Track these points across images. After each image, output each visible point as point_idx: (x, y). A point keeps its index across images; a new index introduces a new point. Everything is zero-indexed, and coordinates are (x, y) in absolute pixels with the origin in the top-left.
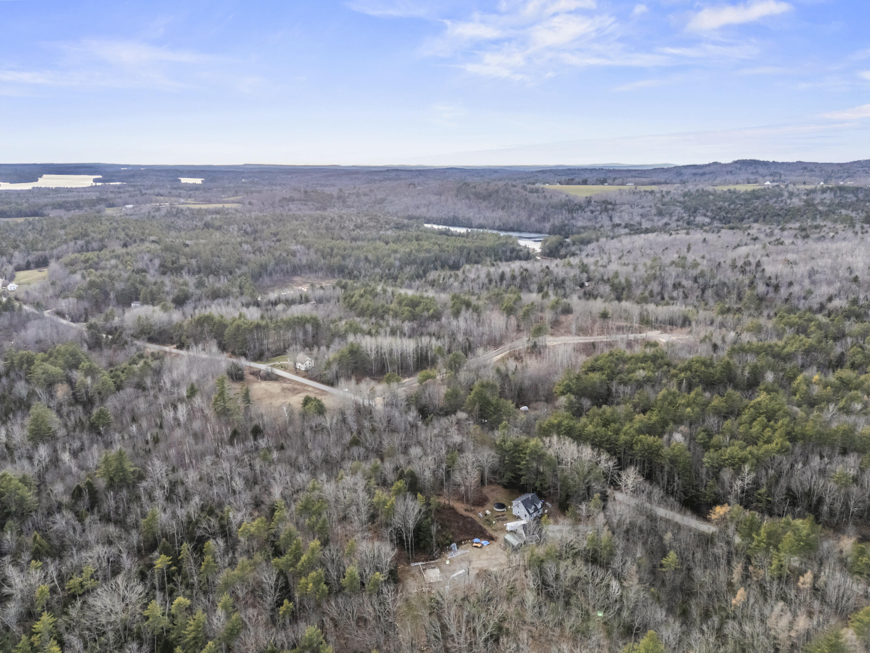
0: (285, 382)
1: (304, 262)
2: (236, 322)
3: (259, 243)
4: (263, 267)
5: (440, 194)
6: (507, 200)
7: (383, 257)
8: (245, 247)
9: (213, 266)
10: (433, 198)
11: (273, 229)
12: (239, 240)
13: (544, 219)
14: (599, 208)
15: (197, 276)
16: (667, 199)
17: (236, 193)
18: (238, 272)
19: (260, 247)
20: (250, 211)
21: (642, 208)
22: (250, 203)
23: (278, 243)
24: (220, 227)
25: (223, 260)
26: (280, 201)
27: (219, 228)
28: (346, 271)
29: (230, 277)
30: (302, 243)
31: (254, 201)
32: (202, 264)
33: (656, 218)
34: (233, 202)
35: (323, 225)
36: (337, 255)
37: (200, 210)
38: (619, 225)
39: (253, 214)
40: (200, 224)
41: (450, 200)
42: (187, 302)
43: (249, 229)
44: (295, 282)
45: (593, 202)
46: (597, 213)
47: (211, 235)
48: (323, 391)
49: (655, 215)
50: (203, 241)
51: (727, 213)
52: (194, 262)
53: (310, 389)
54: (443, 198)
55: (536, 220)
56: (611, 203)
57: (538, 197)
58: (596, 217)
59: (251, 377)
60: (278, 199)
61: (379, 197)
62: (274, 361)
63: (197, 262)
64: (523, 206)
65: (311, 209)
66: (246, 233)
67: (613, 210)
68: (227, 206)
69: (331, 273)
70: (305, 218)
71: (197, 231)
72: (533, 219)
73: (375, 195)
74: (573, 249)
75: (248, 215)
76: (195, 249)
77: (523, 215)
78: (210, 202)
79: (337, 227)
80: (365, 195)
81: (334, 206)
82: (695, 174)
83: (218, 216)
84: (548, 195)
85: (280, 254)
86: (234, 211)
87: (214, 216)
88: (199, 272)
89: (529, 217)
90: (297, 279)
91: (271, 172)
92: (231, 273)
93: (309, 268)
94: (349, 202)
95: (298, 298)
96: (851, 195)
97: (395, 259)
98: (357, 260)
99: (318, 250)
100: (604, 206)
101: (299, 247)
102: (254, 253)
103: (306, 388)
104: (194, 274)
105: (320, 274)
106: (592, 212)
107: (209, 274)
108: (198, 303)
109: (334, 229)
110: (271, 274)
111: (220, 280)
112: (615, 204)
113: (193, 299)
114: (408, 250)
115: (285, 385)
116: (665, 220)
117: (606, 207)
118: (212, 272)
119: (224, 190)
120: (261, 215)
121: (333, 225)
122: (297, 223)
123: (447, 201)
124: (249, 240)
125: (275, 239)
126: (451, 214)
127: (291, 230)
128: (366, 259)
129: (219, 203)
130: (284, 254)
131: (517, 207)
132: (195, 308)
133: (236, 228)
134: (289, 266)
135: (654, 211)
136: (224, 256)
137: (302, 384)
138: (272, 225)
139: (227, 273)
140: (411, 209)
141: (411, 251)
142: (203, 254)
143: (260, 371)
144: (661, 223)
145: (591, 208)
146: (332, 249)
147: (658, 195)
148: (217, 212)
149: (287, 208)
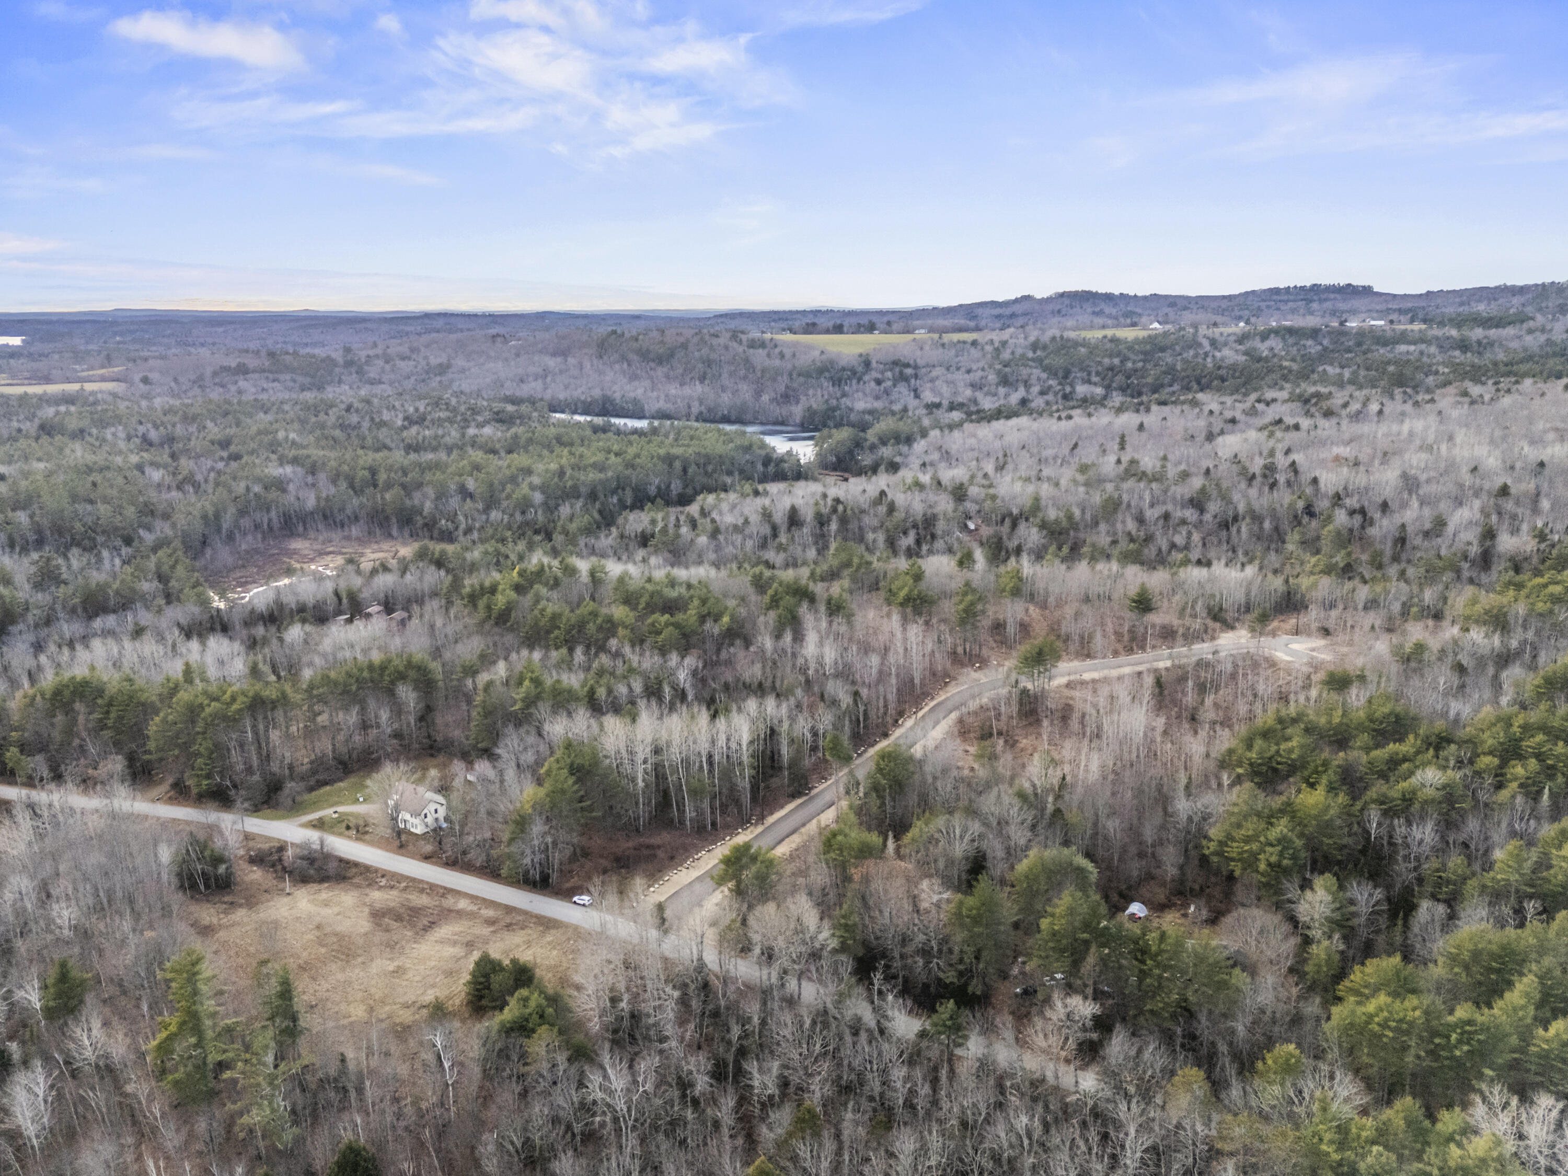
0: (372, 884)
1: (311, 502)
2: (184, 696)
3: (186, 464)
4: (213, 521)
5: (563, 353)
6: (709, 363)
7: (503, 485)
8: (156, 475)
9: (78, 525)
10: (552, 363)
11: (214, 430)
12: (134, 459)
13: (787, 397)
14: (889, 374)
15: (35, 556)
16: (1006, 355)
17: (109, 360)
18: (149, 538)
19: (192, 474)
20: (147, 397)
21: (969, 372)
22: (145, 380)
23: (234, 465)
24: (82, 431)
25: (103, 509)
26: (215, 374)
27: (79, 434)
28: (420, 521)
29: (126, 551)
30: (295, 461)
31: (153, 376)
32: (45, 522)
33: (1002, 390)
34: (103, 379)
35: (332, 419)
36: (389, 486)
37: (23, 398)
38: (938, 406)
39: (158, 402)
40: (30, 427)
41: (587, 364)
42: (13, 629)
43: (153, 435)
44: (295, 552)
45: (874, 364)
46: (889, 383)
47: (61, 450)
48: (509, 909)
49: (998, 385)
50: (42, 465)
51: (1128, 377)
52: (22, 517)
53: (463, 904)
54: (571, 361)
55: (772, 400)
56: (907, 365)
57: (769, 355)
58: (887, 392)
59: (256, 875)
60: (208, 371)
61: (434, 361)
62: (316, 805)
63: (31, 517)
64: (743, 372)
65: (291, 390)
66: (147, 443)
67: (916, 376)
68: (89, 387)
69: (381, 525)
70: (286, 407)
71: (22, 443)
72: (765, 398)
73: (426, 358)
74: (886, 452)
75: (144, 403)
76: (24, 484)
77: (746, 392)
78: (47, 380)
79: (366, 424)
80: (403, 358)
81: (340, 382)
82: (999, 317)
83: (73, 409)
84: (788, 352)
85: (248, 489)
86: (110, 399)
87: (63, 408)
88: (40, 543)
89: (758, 394)
90: (297, 544)
91: (177, 322)
92: (128, 541)
93: (325, 517)
94: (373, 373)
95: (331, 600)
96: (1310, 343)
97: (533, 488)
98: (441, 495)
99: (338, 475)
100: (897, 370)
101: (288, 469)
102: (179, 488)
103: (449, 902)
104: (25, 550)
105: (355, 531)
106: (879, 382)
107: (67, 548)
108: (43, 632)
109: (358, 426)
110: (230, 537)
111: (100, 560)
112: (916, 367)
113: (30, 618)
114: (553, 466)
115: (377, 897)
116: (1021, 393)
117: (901, 373)
118: (75, 542)
119: (79, 357)
120: (177, 403)
121: (354, 419)
122: (270, 417)
123: (581, 366)
124: (158, 459)
125: (225, 454)
126: (597, 393)
127: (260, 433)
128: (465, 493)
129: (68, 381)
130: (257, 489)
131: (731, 374)
132: (38, 647)
133: (122, 435)
134: (273, 514)
135: (992, 377)
136: (106, 500)
137: (432, 889)
138: (210, 424)
139: (118, 542)
140: (508, 384)
141: (562, 467)
142: (46, 498)
143: (281, 849)
144: (1015, 398)
145: (874, 374)
146: (373, 472)
147: (989, 348)
148: (69, 399)
149: (233, 388)
